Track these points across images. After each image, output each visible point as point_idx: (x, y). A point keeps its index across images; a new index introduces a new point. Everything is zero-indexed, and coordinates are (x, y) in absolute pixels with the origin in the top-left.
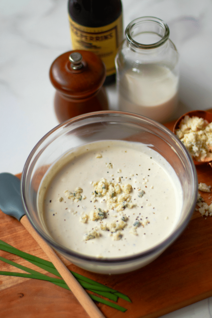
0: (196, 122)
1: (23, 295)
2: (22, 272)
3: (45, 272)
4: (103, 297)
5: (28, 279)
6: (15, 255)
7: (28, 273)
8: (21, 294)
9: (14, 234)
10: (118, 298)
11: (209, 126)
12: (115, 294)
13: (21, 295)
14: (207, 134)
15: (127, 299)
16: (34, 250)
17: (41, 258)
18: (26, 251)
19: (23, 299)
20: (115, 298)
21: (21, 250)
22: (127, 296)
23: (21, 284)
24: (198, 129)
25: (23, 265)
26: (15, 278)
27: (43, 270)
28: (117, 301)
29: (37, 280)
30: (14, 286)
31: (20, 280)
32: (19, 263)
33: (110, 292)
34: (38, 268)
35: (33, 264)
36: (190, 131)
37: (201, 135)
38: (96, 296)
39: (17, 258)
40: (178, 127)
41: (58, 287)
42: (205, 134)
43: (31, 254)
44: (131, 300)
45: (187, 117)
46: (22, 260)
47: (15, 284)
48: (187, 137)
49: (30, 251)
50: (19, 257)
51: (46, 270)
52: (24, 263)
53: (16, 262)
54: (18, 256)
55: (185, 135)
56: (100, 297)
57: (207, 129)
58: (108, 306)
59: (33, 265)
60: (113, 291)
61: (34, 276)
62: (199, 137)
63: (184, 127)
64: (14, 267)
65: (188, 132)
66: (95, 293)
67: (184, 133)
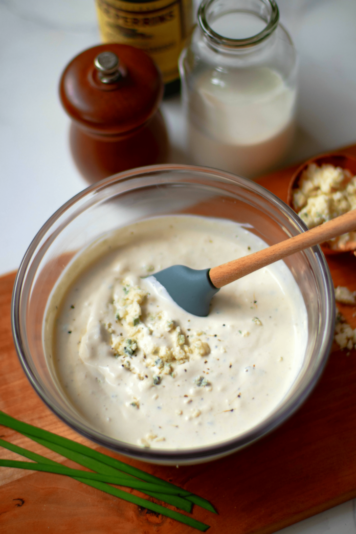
0: (328, 176)
1: (23, 502)
2: (20, 458)
3: (60, 459)
4: (166, 504)
5: (31, 472)
6: (6, 427)
7: (30, 461)
8: (19, 499)
9: (4, 387)
10: (193, 505)
11: (352, 184)
12: (187, 498)
13: (19, 502)
14: (350, 199)
15: (209, 507)
16: (40, 418)
17: (54, 431)
18: (26, 420)
19: (24, 508)
20: (188, 506)
21: (16, 417)
22: (210, 502)
23: (19, 481)
24: (334, 190)
25: (22, 446)
26: (9, 471)
27: (57, 455)
28: (191, 512)
29: (47, 474)
30: (7, 485)
31: (17, 474)
32: (15, 442)
33: (179, 495)
34: (48, 451)
35: (39, 443)
36: (319, 192)
37: (339, 201)
38: (153, 502)
39: (11, 432)
40: (297, 186)
41: (84, 486)
42: (345, 198)
43: (35, 425)
44: (216, 509)
45: (313, 167)
46: (19, 435)
47: (8, 481)
48: (314, 205)
49: (32, 420)
50: (13, 432)
51: (62, 455)
52: (23, 443)
53: (8, 439)
54: (12, 429)
55: (311, 201)
56: (161, 505)
57: (350, 188)
58: (174, 520)
59: (40, 446)
60: (183, 493)
61: (41, 467)
62: (336, 204)
63: (308, 186)
64: (6, 450)
65: (314, 193)
66: (152, 497)
67: (307, 197)
